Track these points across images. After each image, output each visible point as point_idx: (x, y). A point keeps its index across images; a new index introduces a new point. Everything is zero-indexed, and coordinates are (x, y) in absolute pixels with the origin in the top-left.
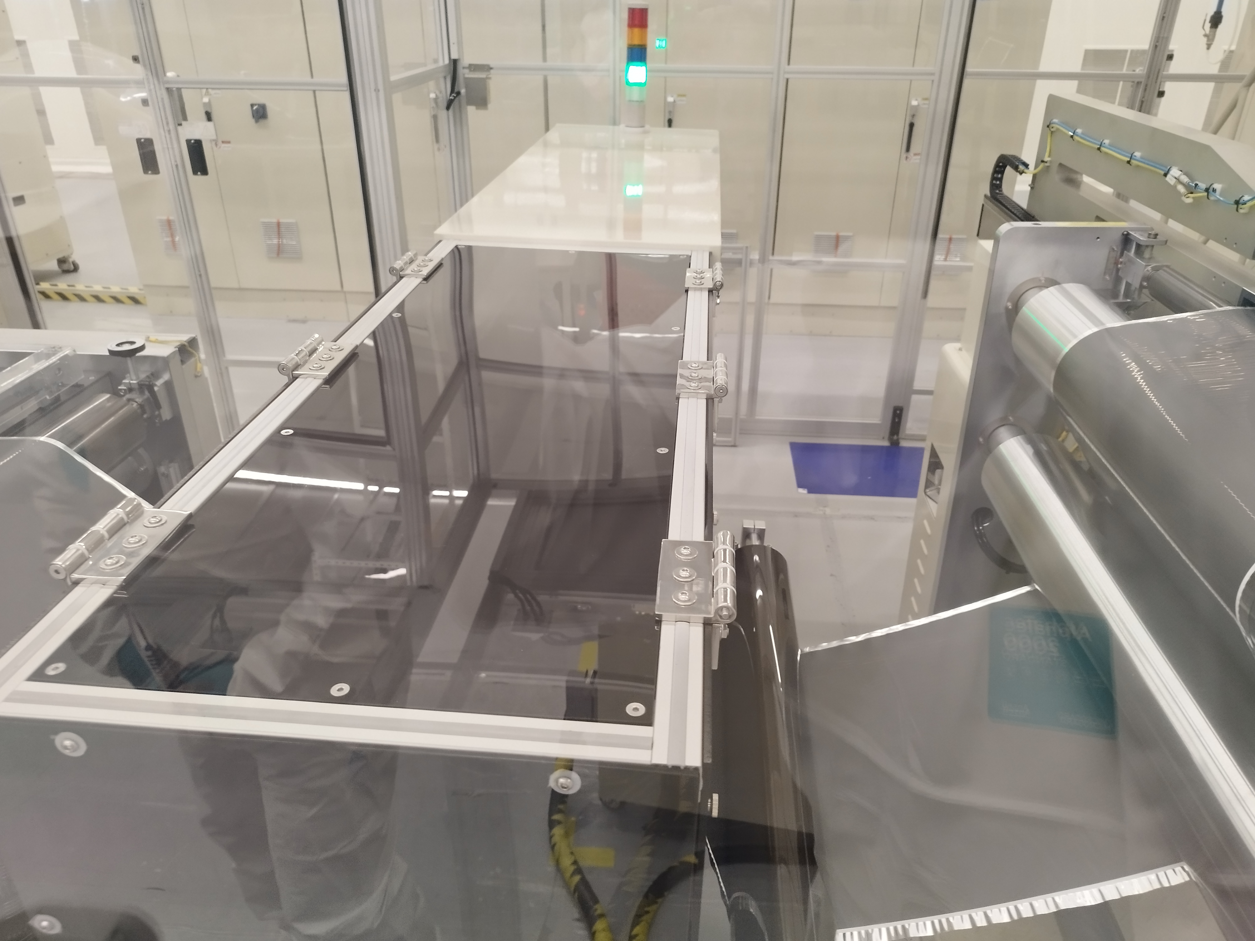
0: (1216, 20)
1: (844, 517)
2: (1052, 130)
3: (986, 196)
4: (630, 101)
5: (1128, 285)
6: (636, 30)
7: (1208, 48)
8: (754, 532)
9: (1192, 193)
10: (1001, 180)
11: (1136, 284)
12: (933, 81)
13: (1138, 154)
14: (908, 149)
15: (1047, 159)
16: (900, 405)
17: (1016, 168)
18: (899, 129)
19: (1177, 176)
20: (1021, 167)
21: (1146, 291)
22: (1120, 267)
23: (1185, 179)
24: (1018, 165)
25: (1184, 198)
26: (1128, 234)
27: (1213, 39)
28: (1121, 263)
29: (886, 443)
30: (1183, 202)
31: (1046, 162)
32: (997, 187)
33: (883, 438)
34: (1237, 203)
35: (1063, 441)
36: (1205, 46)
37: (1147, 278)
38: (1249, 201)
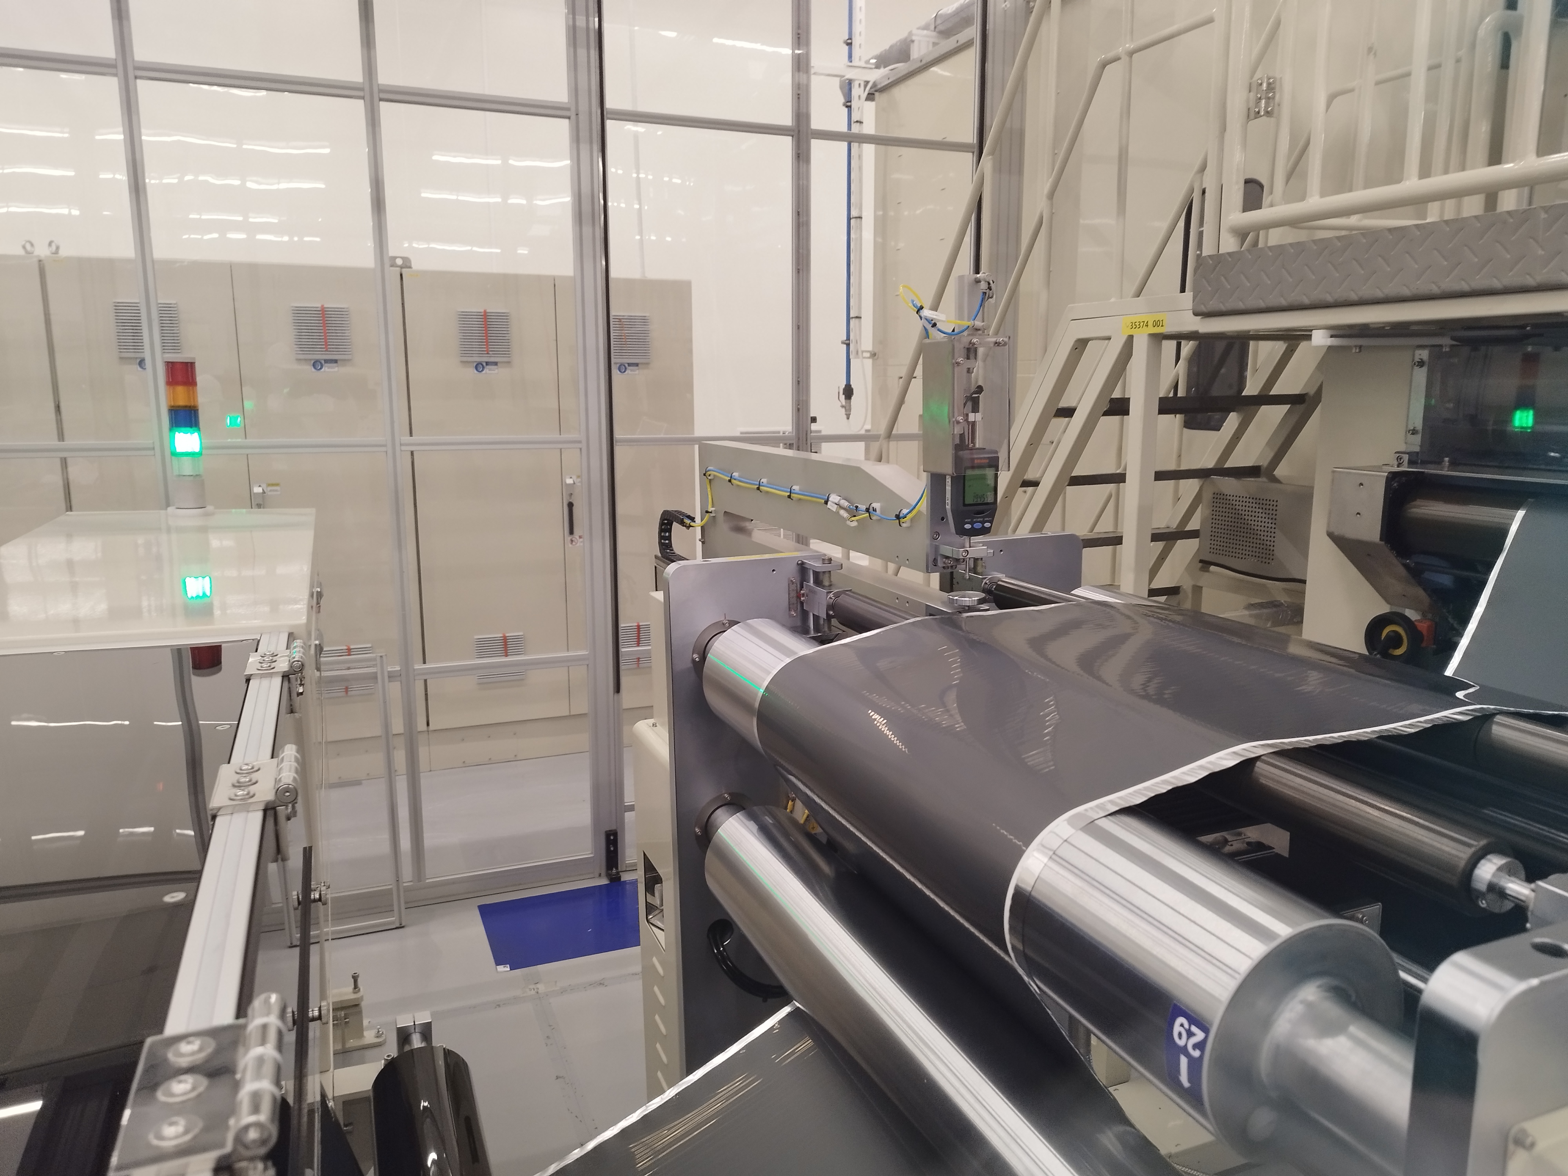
0: (848, 392)
1: (563, 991)
2: (709, 478)
3: (656, 557)
4: (179, 476)
5: (816, 618)
6: (180, 389)
7: (848, 418)
8: (415, 1032)
9: (855, 516)
10: (669, 538)
11: (823, 615)
12: (581, 449)
13: (796, 488)
14: (571, 532)
15: (710, 509)
16: (614, 828)
17: (682, 523)
18: (559, 513)
19: (836, 501)
20: (687, 521)
21: (834, 622)
22: (803, 600)
23: (845, 504)
24: (685, 520)
25: (848, 522)
26: (803, 563)
27: (850, 410)
28: (803, 595)
29: (604, 881)
30: (849, 526)
31: (711, 512)
32: (667, 546)
33: (600, 875)
34: (898, 517)
35: (791, 812)
36: (845, 416)
37: (831, 607)
38: (907, 514)
